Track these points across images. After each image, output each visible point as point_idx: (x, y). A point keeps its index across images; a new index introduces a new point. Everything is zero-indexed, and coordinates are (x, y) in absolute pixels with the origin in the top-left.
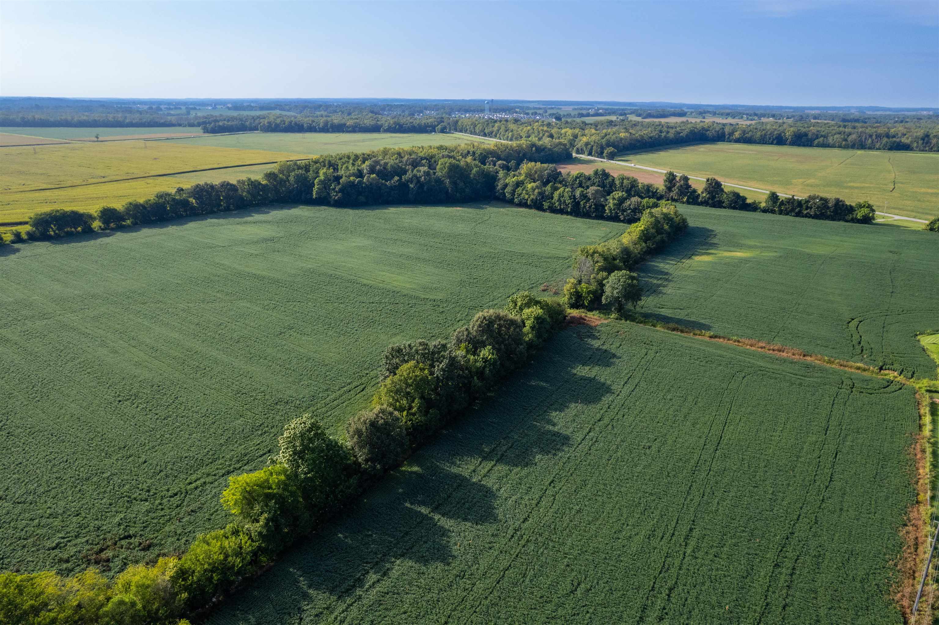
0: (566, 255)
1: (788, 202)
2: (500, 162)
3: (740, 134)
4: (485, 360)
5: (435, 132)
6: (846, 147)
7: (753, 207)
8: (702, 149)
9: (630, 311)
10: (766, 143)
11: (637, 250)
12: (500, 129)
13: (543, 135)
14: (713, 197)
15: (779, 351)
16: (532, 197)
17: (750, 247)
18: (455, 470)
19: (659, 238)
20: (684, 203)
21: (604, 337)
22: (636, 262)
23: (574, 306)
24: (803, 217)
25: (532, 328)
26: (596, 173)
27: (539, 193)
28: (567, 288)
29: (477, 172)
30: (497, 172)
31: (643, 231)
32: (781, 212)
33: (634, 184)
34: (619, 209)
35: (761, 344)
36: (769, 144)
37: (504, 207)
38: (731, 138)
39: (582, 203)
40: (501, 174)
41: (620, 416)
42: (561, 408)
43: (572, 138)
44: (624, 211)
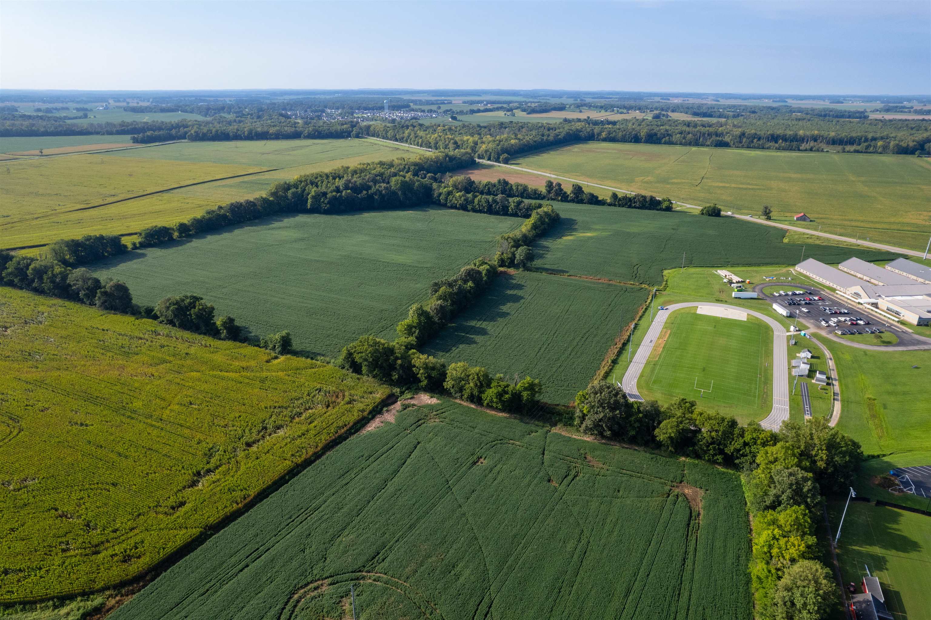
0: (490, 240)
1: (623, 199)
2: (429, 174)
3: (606, 135)
4: (470, 286)
5: (351, 137)
6: (685, 144)
7: (602, 203)
8: (576, 150)
9: (529, 267)
10: (626, 142)
11: (530, 235)
12: (410, 135)
13: (449, 142)
14: (577, 197)
15: (599, 280)
16: (460, 202)
17: (596, 230)
18: (468, 324)
19: (542, 227)
20: (559, 201)
21: (517, 279)
22: (530, 242)
23: (501, 266)
24: (633, 208)
25: (486, 275)
26: (499, 181)
27: (465, 200)
28: (496, 257)
29: (418, 185)
30: (431, 184)
31: (533, 224)
32: (620, 206)
33: (525, 189)
34: (517, 209)
35: (591, 277)
36: (629, 142)
37: (441, 210)
38: (599, 137)
39: (493, 205)
40: (435, 185)
41: (528, 305)
42: (504, 304)
43: (473, 145)
44: (521, 210)
